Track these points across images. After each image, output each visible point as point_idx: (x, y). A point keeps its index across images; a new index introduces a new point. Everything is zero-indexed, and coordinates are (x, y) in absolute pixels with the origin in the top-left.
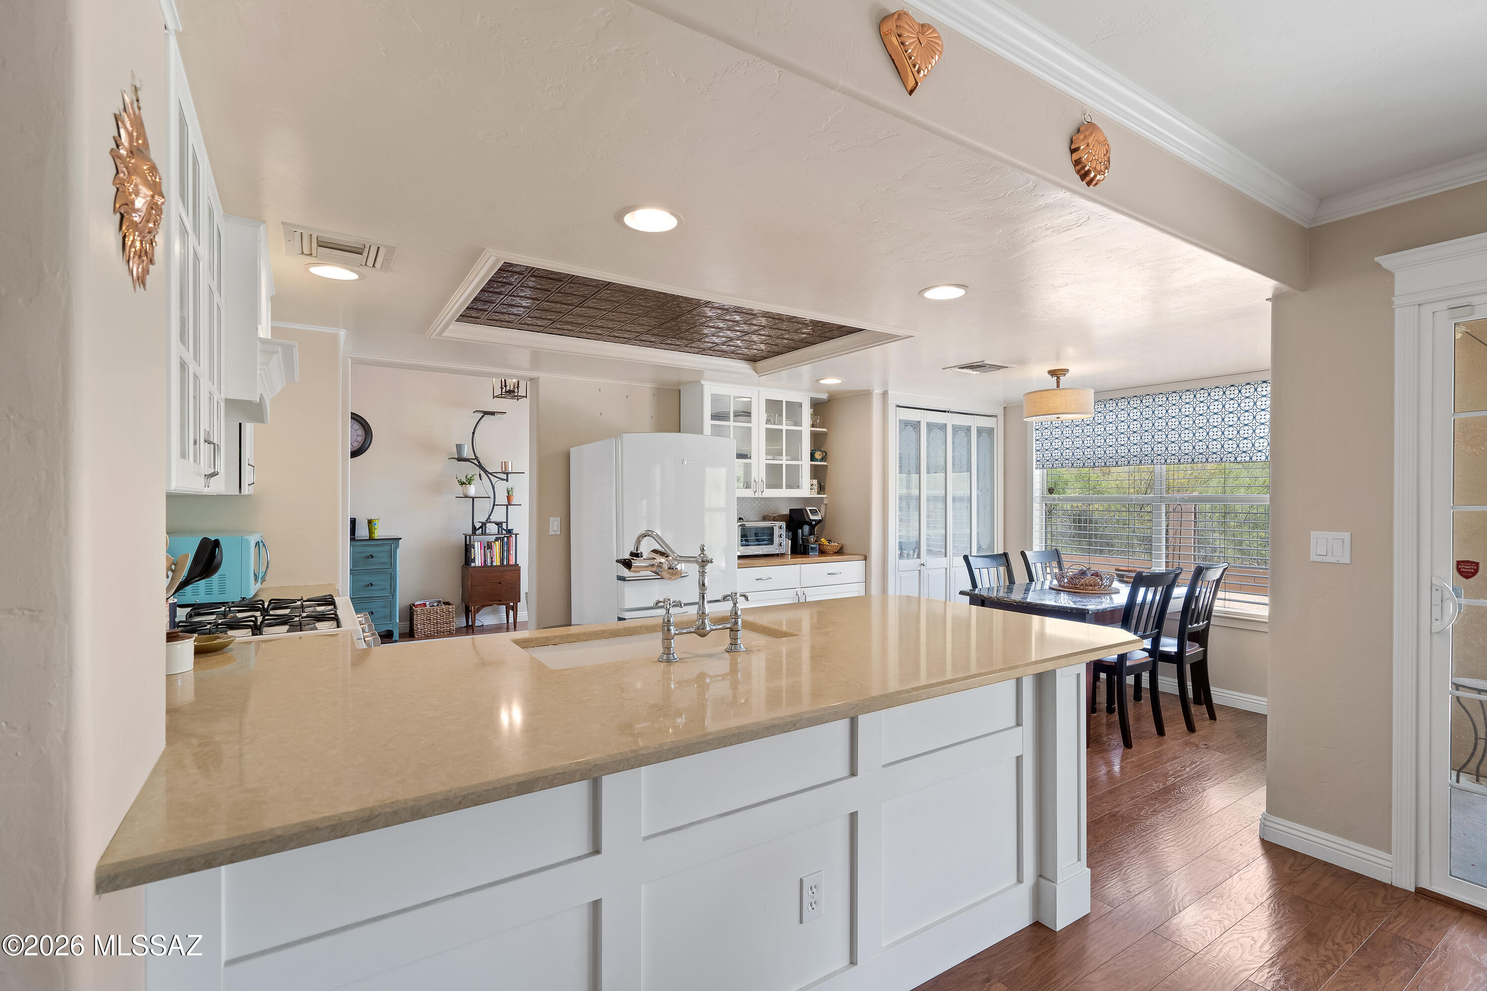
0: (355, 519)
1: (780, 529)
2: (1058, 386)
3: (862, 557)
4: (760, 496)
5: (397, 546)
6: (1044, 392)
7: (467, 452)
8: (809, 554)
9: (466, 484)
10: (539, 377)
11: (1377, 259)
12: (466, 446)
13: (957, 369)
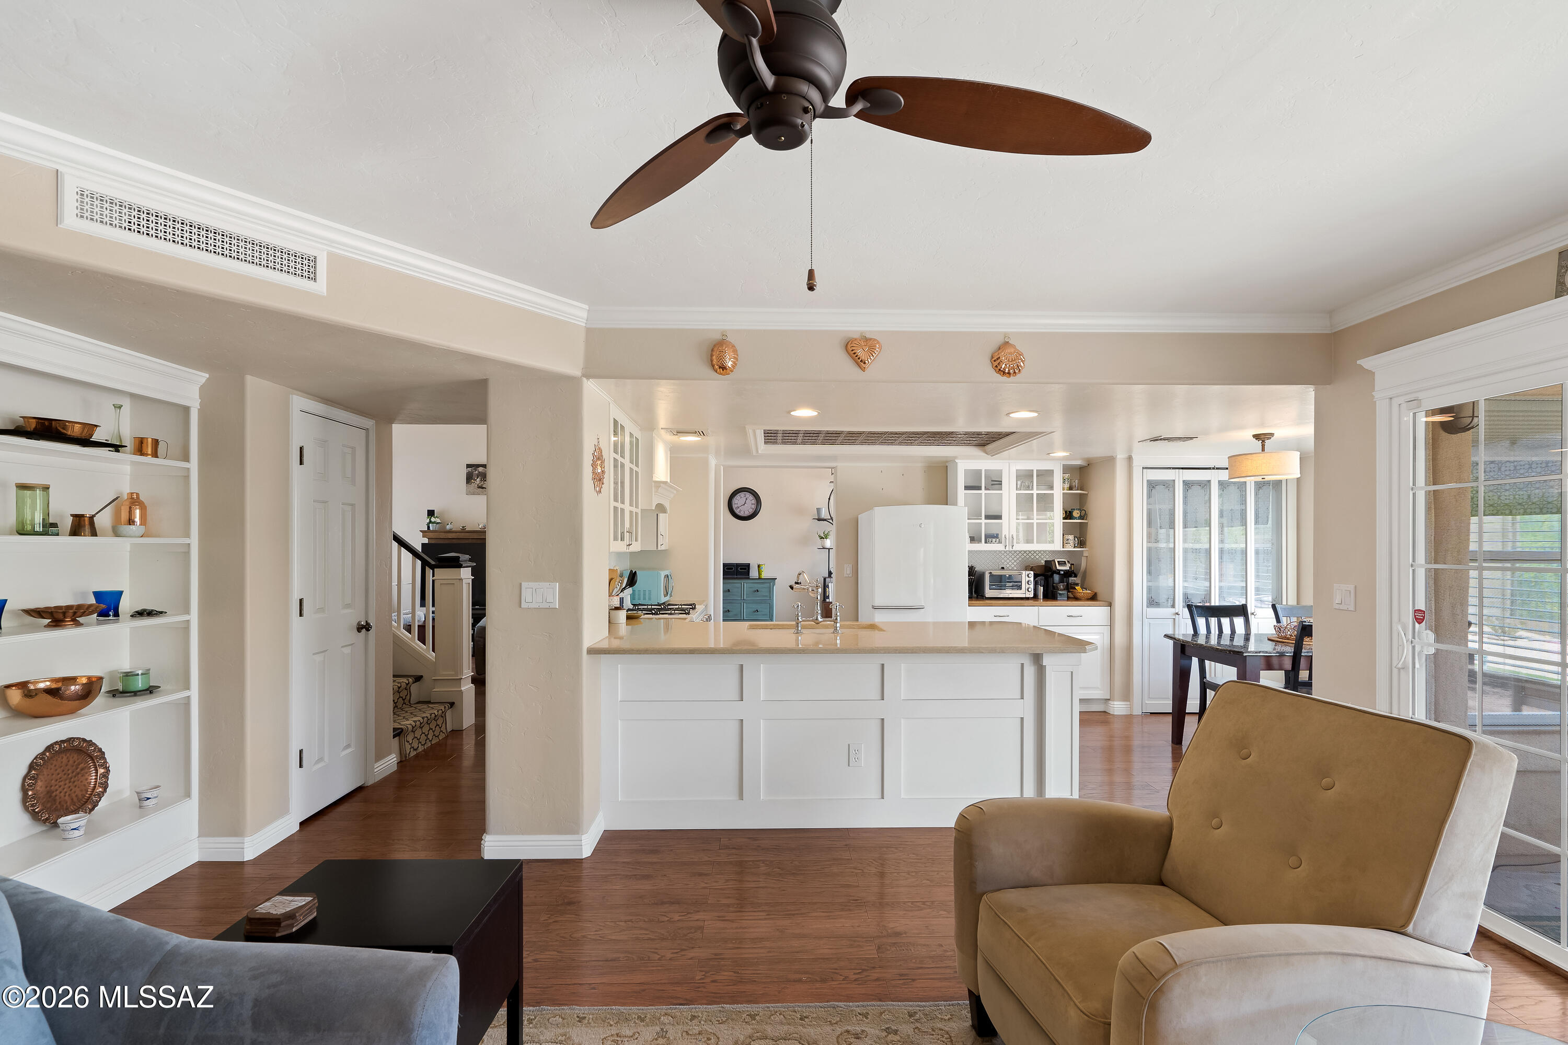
0: (749, 564)
1: (1027, 578)
2: (1263, 450)
3: (1106, 604)
4: (1011, 549)
5: (774, 585)
6: (1237, 457)
7: (824, 514)
8: (1057, 599)
9: (824, 538)
10: (837, 466)
11: (1358, 362)
12: (824, 509)
13: (1149, 443)
